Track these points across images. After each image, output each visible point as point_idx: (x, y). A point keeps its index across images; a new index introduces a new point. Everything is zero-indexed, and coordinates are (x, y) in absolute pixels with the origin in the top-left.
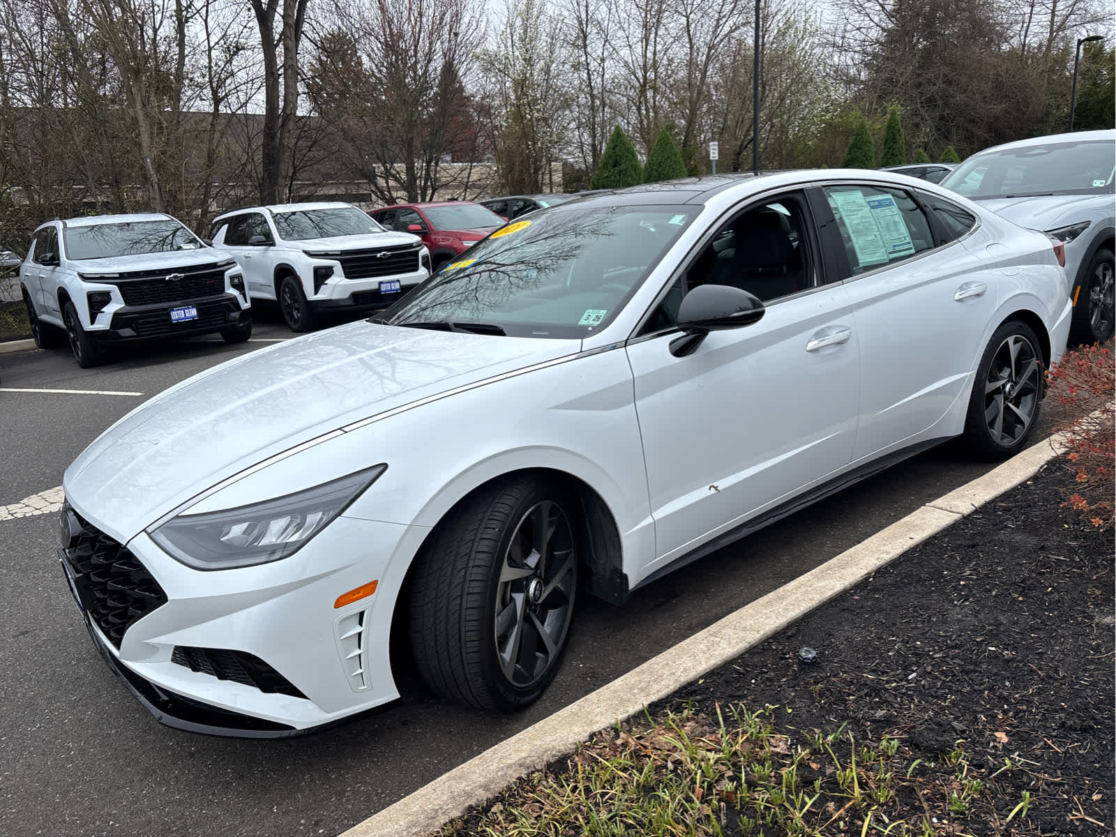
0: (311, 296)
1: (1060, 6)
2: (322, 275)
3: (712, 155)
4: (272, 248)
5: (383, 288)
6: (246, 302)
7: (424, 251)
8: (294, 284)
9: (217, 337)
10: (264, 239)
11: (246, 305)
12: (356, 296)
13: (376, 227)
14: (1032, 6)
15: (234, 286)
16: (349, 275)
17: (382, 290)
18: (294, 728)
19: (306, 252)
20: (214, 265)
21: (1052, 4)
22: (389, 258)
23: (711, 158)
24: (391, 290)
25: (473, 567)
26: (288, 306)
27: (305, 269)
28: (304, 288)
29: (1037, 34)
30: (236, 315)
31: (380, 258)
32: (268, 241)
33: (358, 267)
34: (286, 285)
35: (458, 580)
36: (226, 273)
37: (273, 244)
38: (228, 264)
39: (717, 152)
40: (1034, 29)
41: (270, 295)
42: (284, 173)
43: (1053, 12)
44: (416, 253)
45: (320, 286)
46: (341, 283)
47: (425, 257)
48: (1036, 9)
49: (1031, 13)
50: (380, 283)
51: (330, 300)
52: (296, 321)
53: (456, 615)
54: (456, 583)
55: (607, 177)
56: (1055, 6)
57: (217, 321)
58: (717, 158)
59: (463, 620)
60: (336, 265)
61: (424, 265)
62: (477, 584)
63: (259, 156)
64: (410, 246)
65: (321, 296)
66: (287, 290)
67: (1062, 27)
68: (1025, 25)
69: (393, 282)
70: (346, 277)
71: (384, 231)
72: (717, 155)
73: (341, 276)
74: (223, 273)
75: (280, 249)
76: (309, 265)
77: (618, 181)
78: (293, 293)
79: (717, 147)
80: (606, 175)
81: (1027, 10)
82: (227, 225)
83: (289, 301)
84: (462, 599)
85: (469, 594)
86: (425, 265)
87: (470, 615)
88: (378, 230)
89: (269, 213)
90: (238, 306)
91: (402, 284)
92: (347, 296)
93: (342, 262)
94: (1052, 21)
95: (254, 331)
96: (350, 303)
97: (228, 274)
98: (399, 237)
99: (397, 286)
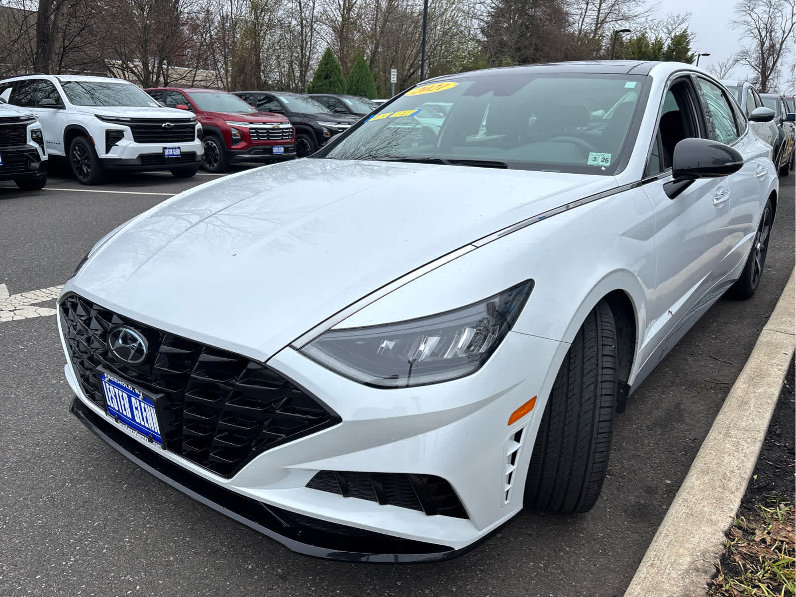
0: (102, 154)
1: (604, 6)
2: (113, 138)
3: (392, 79)
4: (61, 111)
5: (167, 152)
6: (44, 155)
7: (199, 126)
8: (86, 144)
9: (12, 184)
10: (54, 103)
11: (44, 158)
12: (143, 157)
13: (153, 103)
14: (587, 4)
15: (34, 139)
16: (138, 138)
17: (166, 154)
18: (452, 549)
19: (97, 116)
20: (17, 119)
21: (598, 5)
22: (172, 128)
23: (392, 82)
24: (173, 155)
25: (602, 382)
26: (78, 162)
27: (97, 131)
28: (95, 147)
29: (588, 24)
30: (36, 165)
31: (165, 128)
32: (58, 104)
33: (146, 133)
34: (76, 144)
35: (587, 395)
36: (28, 127)
37: (63, 108)
38: (29, 119)
39: (395, 77)
40: (587, 20)
41: (60, 151)
42: (57, 51)
43: (599, 10)
44: (193, 127)
45: (111, 147)
46: (130, 145)
47: (199, 130)
48: (590, 7)
49: (586, 9)
50: (164, 148)
51: (121, 159)
52: (85, 175)
53: (588, 428)
54: (586, 398)
55: (320, 86)
56: (600, 6)
57: (15, 169)
58: (395, 82)
59: (595, 432)
60: (127, 130)
61: (198, 137)
62: (608, 398)
63: (33, 32)
64: (188, 120)
65: (111, 155)
66: (77, 148)
67: (603, 22)
68: (583, 17)
69: (175, 148)
70: (135, 141)
71: (160, 107)
72: (395, 79)
73: (130, 140)
74: (25, 126)
75: (71, 112)
76: (102, 127)
77: (328, 90)
78: (83, 151)
79: (396, 74)
80: (320, 84)
81: (584, 6)
82: (11, 88)
83: (79, 158)
84: (594, 414)
85: (601, 408)
86: (201, 137)
87: (602, 427)
88: (155, 105)
89: (57, 81)
90: (38, 158)
91: (182, 151)
92: (135, 157)
93: (132, 128)
94: (598, 17)
95: (48, 181)
96: (139, 163)
97: (30, 128)
98: (175, 112)
99: (178, 152)
